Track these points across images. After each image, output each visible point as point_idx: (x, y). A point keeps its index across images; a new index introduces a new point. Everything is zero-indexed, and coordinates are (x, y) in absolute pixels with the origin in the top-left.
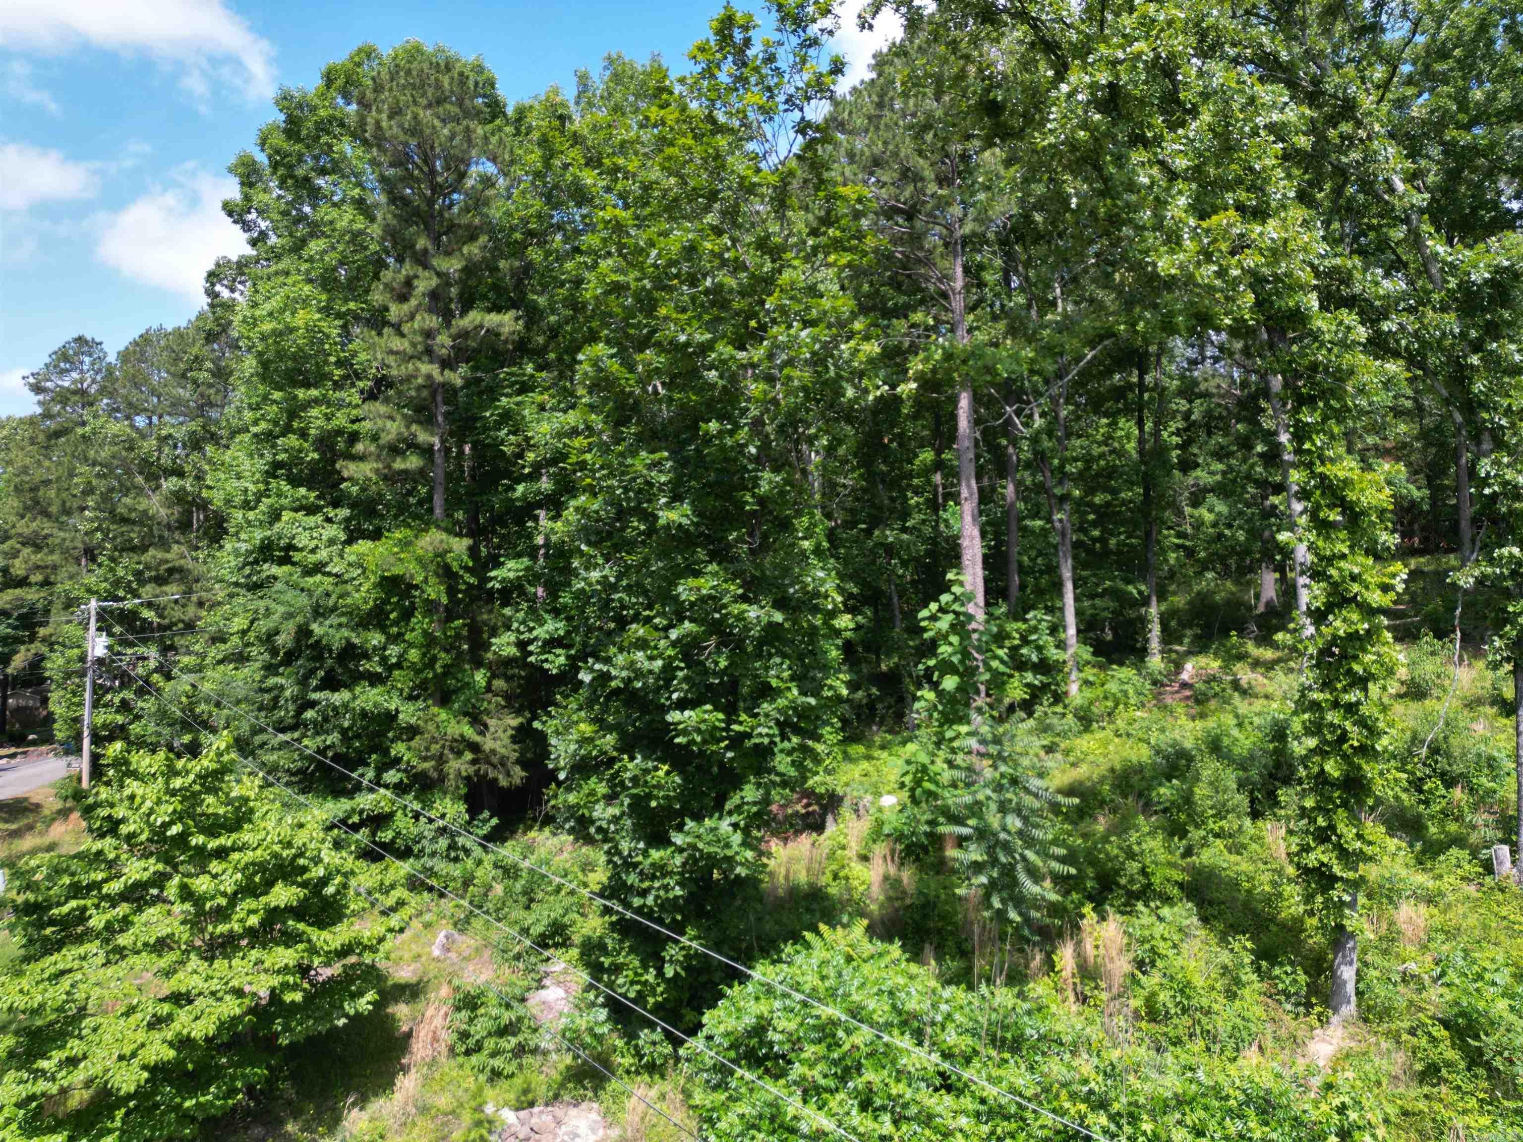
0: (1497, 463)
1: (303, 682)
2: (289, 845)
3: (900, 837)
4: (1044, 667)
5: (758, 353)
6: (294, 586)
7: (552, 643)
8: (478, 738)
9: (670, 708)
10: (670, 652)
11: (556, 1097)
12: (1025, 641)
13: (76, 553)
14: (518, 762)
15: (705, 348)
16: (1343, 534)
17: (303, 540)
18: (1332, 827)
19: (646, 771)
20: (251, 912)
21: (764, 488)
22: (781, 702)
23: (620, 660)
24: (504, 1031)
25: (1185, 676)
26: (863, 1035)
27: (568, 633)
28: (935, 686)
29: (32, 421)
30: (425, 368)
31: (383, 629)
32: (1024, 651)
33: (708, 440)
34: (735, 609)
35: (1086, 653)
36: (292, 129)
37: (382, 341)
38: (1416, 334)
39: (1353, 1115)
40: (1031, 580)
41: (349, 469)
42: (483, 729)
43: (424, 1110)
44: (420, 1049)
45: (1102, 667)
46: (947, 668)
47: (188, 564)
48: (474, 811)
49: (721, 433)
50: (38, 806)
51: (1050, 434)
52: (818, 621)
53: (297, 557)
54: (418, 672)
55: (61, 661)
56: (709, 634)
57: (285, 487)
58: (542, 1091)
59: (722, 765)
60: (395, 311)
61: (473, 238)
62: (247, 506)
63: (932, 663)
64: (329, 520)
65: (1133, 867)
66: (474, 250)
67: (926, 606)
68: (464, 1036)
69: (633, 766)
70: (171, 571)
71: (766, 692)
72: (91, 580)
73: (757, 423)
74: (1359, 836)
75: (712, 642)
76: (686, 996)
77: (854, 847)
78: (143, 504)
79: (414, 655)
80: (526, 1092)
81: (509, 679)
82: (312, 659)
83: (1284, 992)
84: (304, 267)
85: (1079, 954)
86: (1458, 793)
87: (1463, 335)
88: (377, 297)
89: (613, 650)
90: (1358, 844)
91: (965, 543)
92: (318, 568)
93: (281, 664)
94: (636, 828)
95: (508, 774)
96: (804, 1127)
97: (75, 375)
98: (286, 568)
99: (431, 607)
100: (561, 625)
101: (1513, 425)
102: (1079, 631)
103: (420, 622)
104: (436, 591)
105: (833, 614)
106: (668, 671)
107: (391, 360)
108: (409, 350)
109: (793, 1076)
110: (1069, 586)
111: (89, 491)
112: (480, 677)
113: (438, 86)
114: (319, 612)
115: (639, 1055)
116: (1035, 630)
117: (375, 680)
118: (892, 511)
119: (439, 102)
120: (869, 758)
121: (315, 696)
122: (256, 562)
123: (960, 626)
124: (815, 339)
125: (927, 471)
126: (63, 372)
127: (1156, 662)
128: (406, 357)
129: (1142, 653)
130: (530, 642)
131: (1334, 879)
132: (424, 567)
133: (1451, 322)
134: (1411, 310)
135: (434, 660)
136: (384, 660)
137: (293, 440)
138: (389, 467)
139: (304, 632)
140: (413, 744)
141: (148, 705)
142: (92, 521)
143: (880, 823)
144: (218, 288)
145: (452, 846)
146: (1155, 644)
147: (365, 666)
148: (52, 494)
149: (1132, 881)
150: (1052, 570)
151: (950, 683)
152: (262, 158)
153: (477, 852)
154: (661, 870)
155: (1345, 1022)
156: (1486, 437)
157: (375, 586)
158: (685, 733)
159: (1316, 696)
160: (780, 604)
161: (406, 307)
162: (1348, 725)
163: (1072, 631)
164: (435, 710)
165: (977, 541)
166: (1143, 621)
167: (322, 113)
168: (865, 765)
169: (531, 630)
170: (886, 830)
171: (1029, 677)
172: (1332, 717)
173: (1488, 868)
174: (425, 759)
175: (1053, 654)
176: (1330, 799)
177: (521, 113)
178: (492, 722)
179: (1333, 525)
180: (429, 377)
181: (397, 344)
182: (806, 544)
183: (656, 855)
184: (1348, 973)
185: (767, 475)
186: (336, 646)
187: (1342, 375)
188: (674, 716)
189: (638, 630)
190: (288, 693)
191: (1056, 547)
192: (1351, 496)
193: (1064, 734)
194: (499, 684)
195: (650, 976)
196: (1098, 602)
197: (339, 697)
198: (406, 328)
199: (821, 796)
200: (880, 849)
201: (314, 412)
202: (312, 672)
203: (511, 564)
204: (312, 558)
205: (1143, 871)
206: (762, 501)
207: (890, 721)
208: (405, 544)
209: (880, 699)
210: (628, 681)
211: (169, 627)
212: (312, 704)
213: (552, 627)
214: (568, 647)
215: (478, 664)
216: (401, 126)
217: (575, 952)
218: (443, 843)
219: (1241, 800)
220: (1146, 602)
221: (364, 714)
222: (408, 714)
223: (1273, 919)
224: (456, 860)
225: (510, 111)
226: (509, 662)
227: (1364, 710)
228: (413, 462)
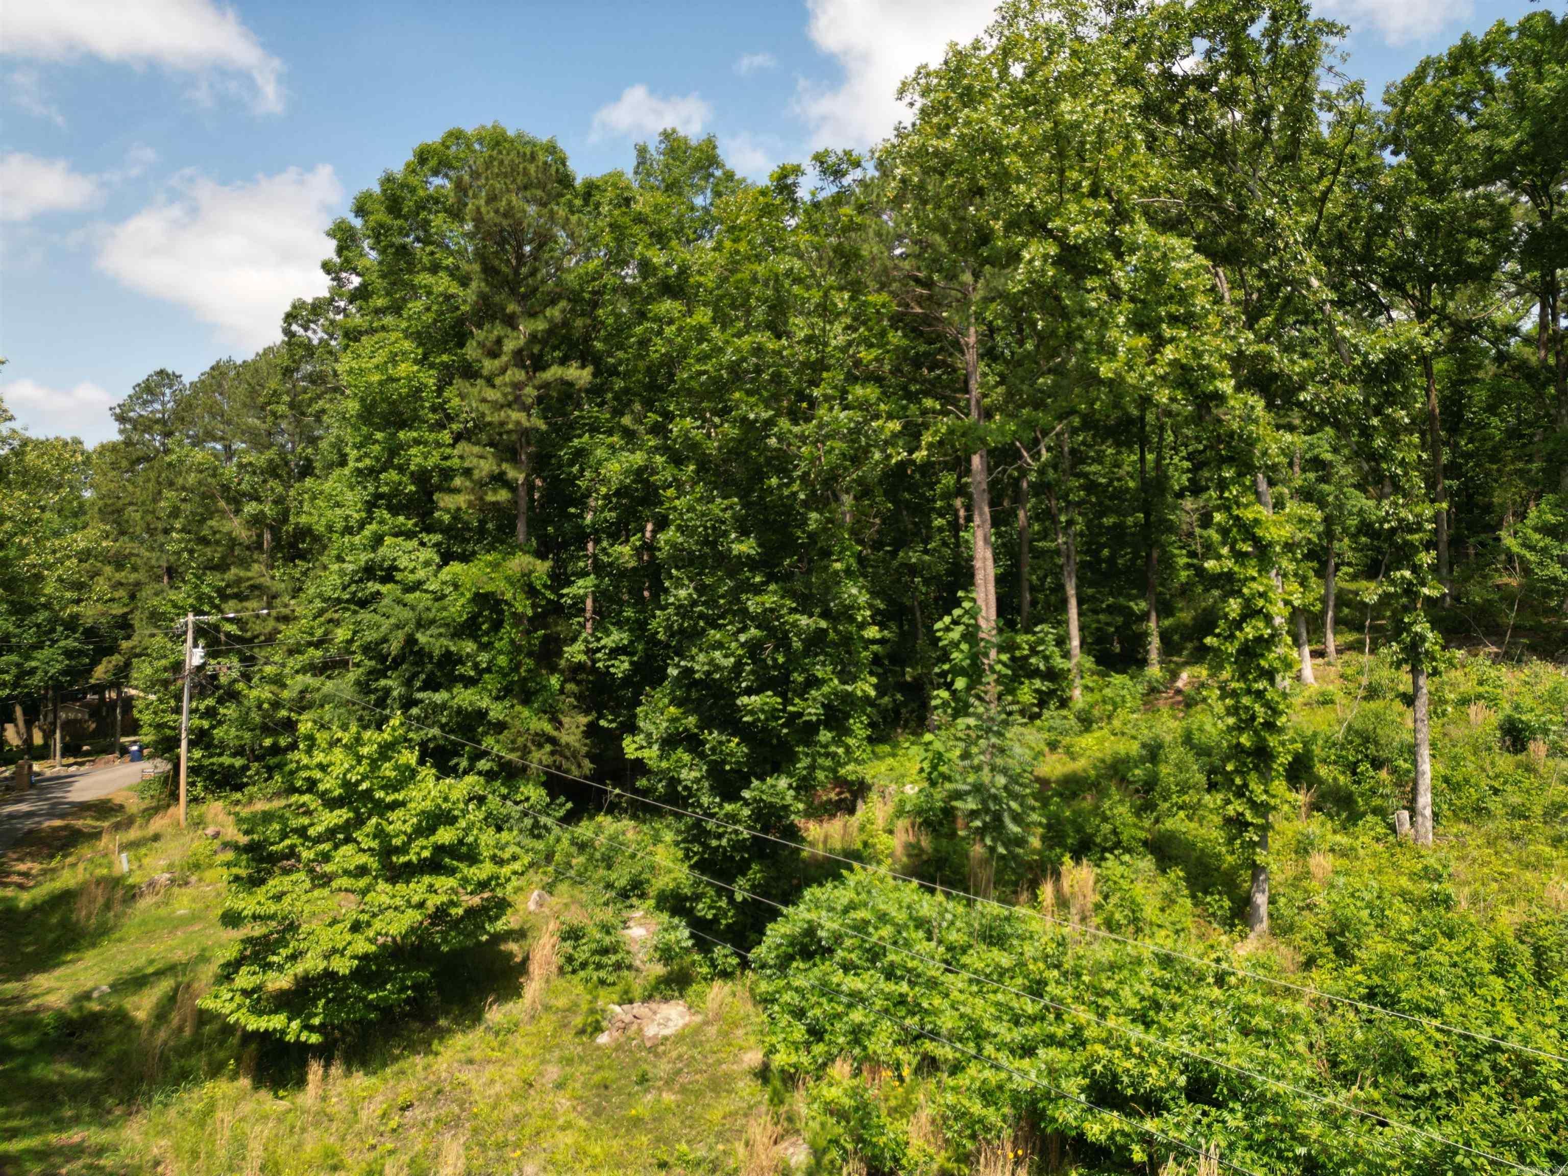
0: (1395, 504)
1: (408, 683)
2: (446, 799)
3: (919, 812)
4: (1052, 675)
5: (809, 428)
6: (399, 602)
7: (616, 652)
8: (555, 733)
9: (740, 695)
10: (740, 652)
11: (650, 997)
12: (1034, 651)
13: (159, 572)
14: (587, 755)
15: (769, 423)
16: (1253, 562)
17: (403, 562)
18: (1245, 785)
19: (721, 743)
20: (423, 848)
21: (812, 526)
22: (825, 689)
23: (702, 657)
24: (605, 951)
25: (1180, 684)
26: (886, 931)
27: (631, 642)
28: (949, 686)
29: (114, 448)
30: (516, 415)
31: (476, 639)
32: (1033, 660)
33: (770, 490)
34: (792, 618)
35: (1089, 663)
36: (394, 204)
37: (475, 391)
38: (1328, 402)
39: (1224, 965)
40: (1041, 596)
41: (446, 501)
42: (559, 725)
43: (547, 1008)
44: (535, 968)
45: (1103, 675)
46: (959, 671)
47: (266, 581)
48: (553, 795)
49: (780, 486)
50: (121, 807)
51: (1055, 468)
52: (853, 629)
53: (398, 576)
54: (505, 676)
55: (149, 671)
56: (768, 638)
57: (386, 515)
58: (637, 991)
59: (778, 737)
60: (489, 365)
61: (553, 302)
62: (348, 530)
63: (946, 667)
64: (423, 544)
65: (1106, 828)
66: (555, 313)
67: (941, 618)
68: (570, 959)
69: (713, 737)
70: (254, 587)
71: (813, 682)
72: (178, 596)
73: (804, 477)
74: (1266, 792)
75: (770, 646)
76: (750, 921)
77: (880, 823)
78: (227, 526)
79: (502, 660)
80: (626, 992)
81: (578, 683)
82: (415, 664)
83: (1214, 915)
84: (404, 325)
85: (1058, 891)
86: (1383, 775)
87: (1366, 402)
88: (471, 351)
89: (694, 650)
90: (1264, 797)
91: (978, 564)
92: (417, 586)
93: (389, 668)
94: (712, 788)
95: (579, 766)
96: (844, 988)
97: (158, 406)
98: (389, 586)
99: (518, 618)
100: (625, 635)
101: (1406, 474)
102: (1082, 643)
103: (509, 632)
104: (523, 606)
105: (862, 626)
106: (738, 667)
107: (484, 408)
108: (501, 400)
109: (837, 959)
110: (1073, 603)
111: (175, 513)
112: (555, 681)
113: (526, 172)
114: (421, 624)
115: (714, 965)
116: (1042, 641)
117: (469, 682)
118: (915, 534)
119: (526, 188)
120: (894, 755)
121: (419, 695)
122: (361, 580)
123: (971, 636)
124: (851, 420)
125: (947, 496)
126: (145, 403)
127: (1154, 671)
128: (498, 407)
129: (1143, 663)
130: (598, 650)
131: (1248, 824)
132: (512, 584)
133: (1356, 393)
134: (1325, 382)
135: (519, 665)
136: (476, 666)
137: (393, 475)
138: (481, 499)
139: (411, 641)
140: (501, 737)
141: (229, 711)
142: (180, 541)
143: (902, 802)
144: (294, 328)
145: (536, 824)
146: (1154, 656)
147: (460, 670)
148: (138, 516)
149: (1105, 839)
150: (1060, 588)
151: (960, 683)
152: (358, 223)
153: (556, 830)
154: (733, 818)
155: (1260, 936)
156: (1387, 482)
157: (470, 601)
158: (752, 712)
159: (1234, 685)
160: (826, 614)
161: (497, 363)
162: (1257, 707)
163: (1075, 642)
164: (518, 708)
165: (990, 563)
166: (1146, 634)
167: (421, 193)
168: (890, 761)
169: (599, 640)
170: (908, 808)
171: (1038, 683)
172: (1246, 701)
173: (1393, 829)
174: (512, 750)
175: (1059, 662)
176: (1245, 764)
177: (591, 189)
178: (566, 720)
179: (1246, 555)
180: (518, 423)
181: (492, 394)
182: (838, 566)
183: (729, 807)
184: (1261, 899)
185: (814, 515)
186: (437, 653)
187: (1251, 442)
188: (745, 700)
189: (715, 635)
190: (395, 693)
191: (1061, 567)
192: (1259, 532)
193: (1064, 732)
194: (571, 687)
195: (723, 903)
196: (1102, 617)
197: (440, 697)
198: (498, 381)
199: (852, 783)
200: (902, 823)
201: (413, 451)
202: (415, 675)
203: (580, 582)
204: (412, 578)
205: (1115, 832)
206: (812, 536)
207: (913, 724)
208: (495, 566)
209: (904, 704)
210: (708, 674)
211: (251, 640)
212: (416, 703)
213: (616, 637)
214: (632, 654)
215: (553, 669)
216: (497, 211)
217: (651, 902)
218: (528, 822)
219: (1201, 779)
220: (1145, 616)
221: (460, 710)
222: (497, 712)
223: (1218, 869)
224: (539, 837)
225: (578, 183)
226: (580, 666)
227: (1268, 696)
228: (503, 495)
